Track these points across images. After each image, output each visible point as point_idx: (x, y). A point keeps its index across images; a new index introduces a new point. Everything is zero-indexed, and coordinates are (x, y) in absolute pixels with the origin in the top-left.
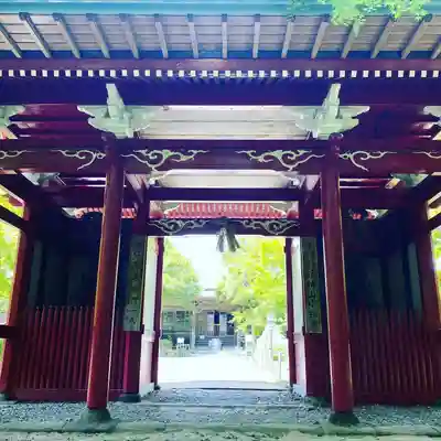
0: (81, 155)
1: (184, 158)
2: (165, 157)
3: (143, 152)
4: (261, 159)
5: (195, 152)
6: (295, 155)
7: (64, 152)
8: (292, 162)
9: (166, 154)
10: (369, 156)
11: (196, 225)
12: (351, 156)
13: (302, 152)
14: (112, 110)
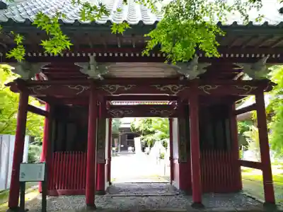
0: (77, 87)
1: (126, 89)
2: (117, 88)
3: (107, 86)
4: (162, 89)
5: (132, 86)
6: (178, 87)
8: (176, 91)
9: (118, 87)
10: (211, 88)
12: (203, 87)
13: (181, 86)
14: (92, 67)
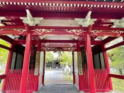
0: (20, 30)
1: (48, 31)
3: (37, 30)
4: (70, 32)
5: (52, 30)
6: (79, 31)
7: (15, 30)
9: (44, 30)
10: (98, 32)
11: (52, 49)
12: (93, 31)
13: (80, 30)
